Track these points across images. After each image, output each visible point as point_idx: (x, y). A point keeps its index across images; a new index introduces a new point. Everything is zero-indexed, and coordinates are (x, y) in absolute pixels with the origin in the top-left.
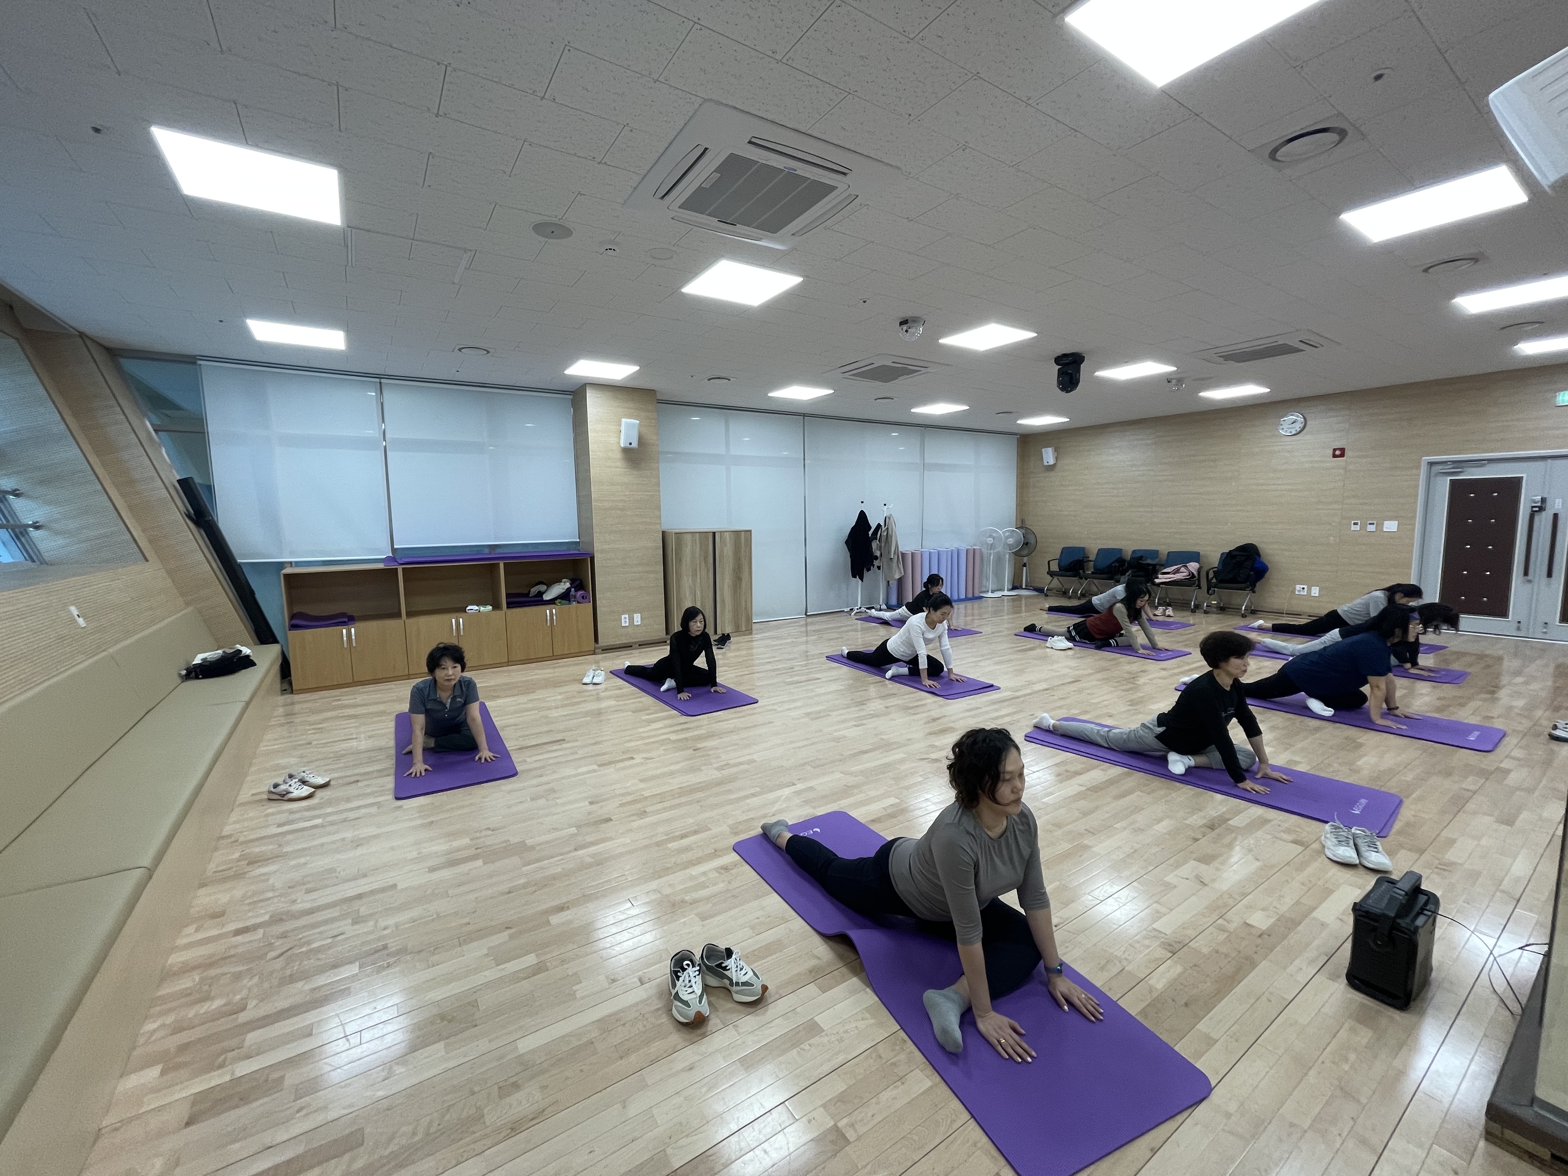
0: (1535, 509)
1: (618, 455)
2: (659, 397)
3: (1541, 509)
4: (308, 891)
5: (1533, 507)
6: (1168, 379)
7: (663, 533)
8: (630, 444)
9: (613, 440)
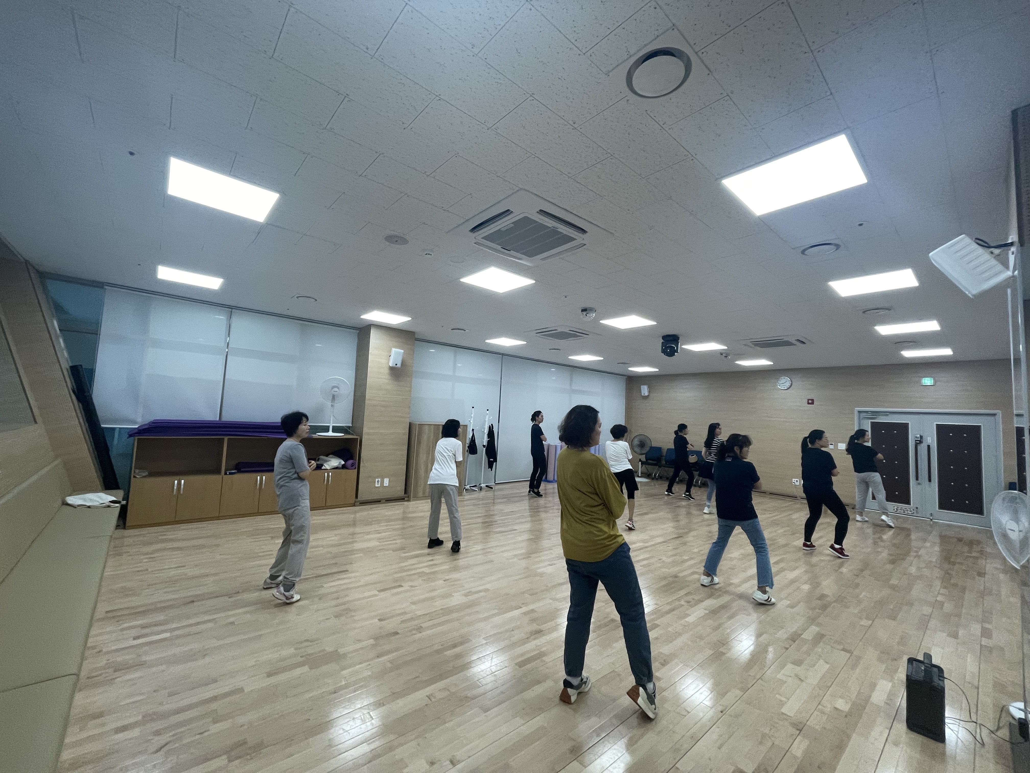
0: (917, 442)
1: (387, 371)
2: (416, 336)
3: (921, 442)
4: (171, 695)
5: (916, 440)
6: (721, 353)
7: (410, 424)
8: (396, 365)
9: (384, 361)
